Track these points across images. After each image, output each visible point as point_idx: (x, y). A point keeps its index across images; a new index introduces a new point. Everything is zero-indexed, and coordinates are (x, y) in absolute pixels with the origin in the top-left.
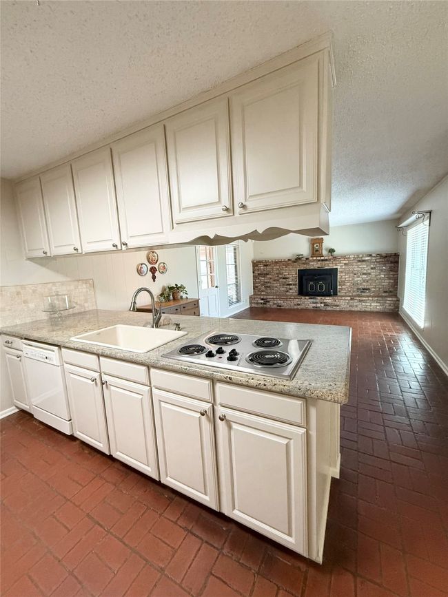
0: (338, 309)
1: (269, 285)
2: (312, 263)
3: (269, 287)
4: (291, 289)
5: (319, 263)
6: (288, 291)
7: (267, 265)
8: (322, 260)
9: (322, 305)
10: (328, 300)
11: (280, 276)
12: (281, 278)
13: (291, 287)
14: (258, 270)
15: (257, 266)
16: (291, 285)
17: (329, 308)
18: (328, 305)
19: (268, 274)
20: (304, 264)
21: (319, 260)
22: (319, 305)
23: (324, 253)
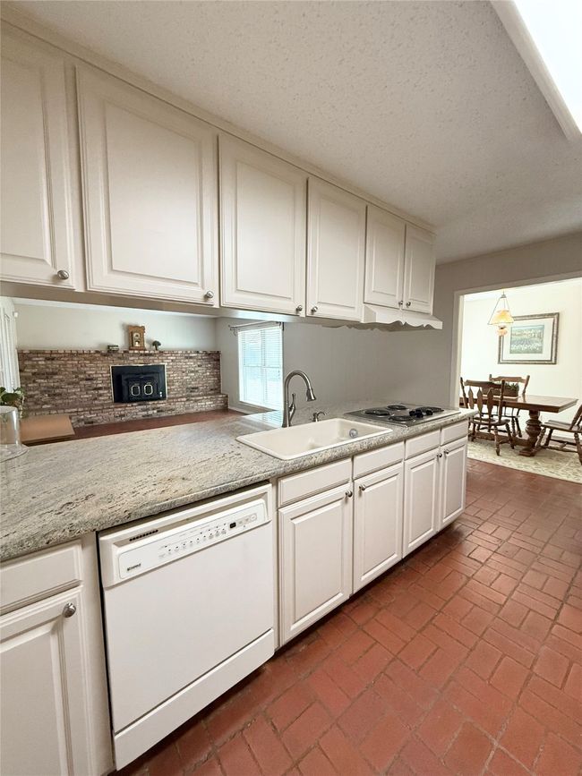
0: (174, 413)
1: (57, 391)
2: (132, 358)
3: (60, 395)
4: (101, 395)
5: (142, 358)
6: (96, 399)
7: (53, 359)
8: (146, 355)
9: (155, 411)
10: (162, 404)
11: (82, 376)
12: (82, 379)
13: (101, 392)
14: (33, 367)
15: (30, 359)
16: (100, 388)
17: (164, 414)
18: (162, 411)
19: (56, 374)
20: (120, 358)
21: (141, 355)
22: (150, 412)
23: (147, 346)
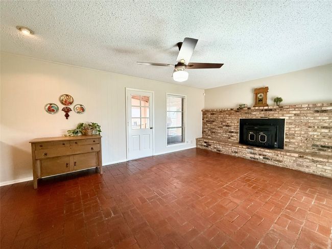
1: (214, 131)
2: (255, 113)
4: (232, 136)
5: (262, 112)
6: (229, 138)
7: (213, 114)
8: (266, 110)
9: (261, 157)
11: (224, 124)
12: (224, 126)
13: (233, 134)
14: (206, 117)
15: (206, 114)
16: (232, 132)
18: (268, 159)
19: (214, 122)
20: (246, 113)
21: (262, 110)
22: (257, 157)
23: (270, 102)
